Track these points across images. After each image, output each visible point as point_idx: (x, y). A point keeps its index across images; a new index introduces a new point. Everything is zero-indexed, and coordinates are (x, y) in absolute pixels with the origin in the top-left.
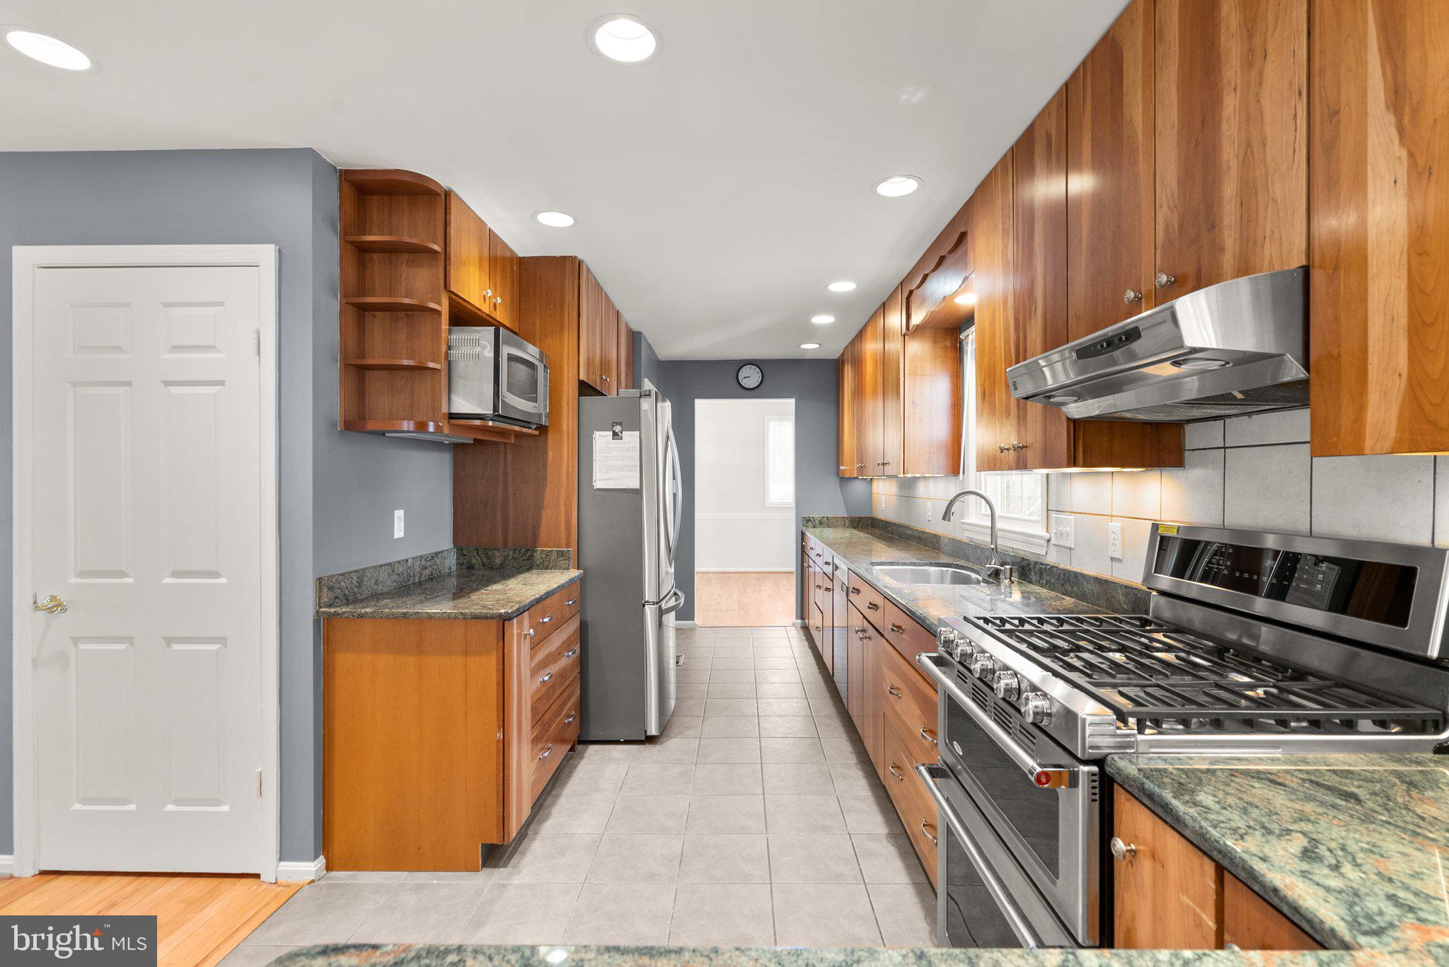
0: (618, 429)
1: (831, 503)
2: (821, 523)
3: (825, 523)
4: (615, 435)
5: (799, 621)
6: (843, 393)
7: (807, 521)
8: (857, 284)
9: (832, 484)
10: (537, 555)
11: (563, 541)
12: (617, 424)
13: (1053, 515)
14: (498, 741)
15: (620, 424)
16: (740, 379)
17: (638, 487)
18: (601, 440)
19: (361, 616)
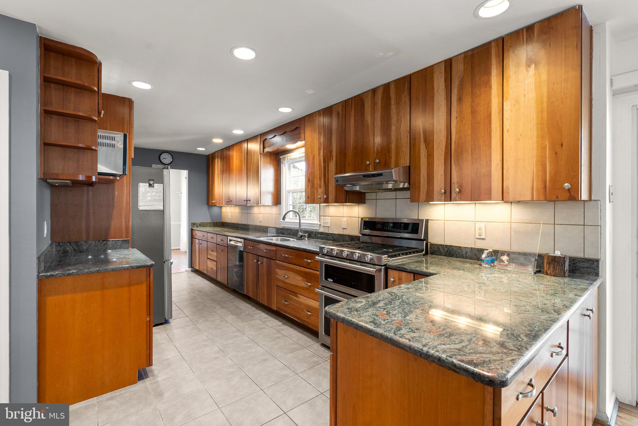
0: (151, 182)
1: (204, 216)
2: (200, 225)
3: (202, 225)
4: (150, 185)
5: (190, 269)
6: (215, 170)
7: (193, 224)
8: (244, 132)
9: (205, 208)
10: (110, 243)
11: (124, 235)
12: (151, 180)
13: (322, 217)
14: (147, 322)
15: (153, 180)
16: (161, 159)
17: (163, 209)
18: (143, 187)
19: (69, 275)
